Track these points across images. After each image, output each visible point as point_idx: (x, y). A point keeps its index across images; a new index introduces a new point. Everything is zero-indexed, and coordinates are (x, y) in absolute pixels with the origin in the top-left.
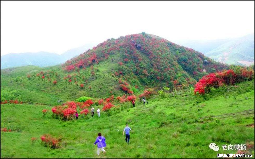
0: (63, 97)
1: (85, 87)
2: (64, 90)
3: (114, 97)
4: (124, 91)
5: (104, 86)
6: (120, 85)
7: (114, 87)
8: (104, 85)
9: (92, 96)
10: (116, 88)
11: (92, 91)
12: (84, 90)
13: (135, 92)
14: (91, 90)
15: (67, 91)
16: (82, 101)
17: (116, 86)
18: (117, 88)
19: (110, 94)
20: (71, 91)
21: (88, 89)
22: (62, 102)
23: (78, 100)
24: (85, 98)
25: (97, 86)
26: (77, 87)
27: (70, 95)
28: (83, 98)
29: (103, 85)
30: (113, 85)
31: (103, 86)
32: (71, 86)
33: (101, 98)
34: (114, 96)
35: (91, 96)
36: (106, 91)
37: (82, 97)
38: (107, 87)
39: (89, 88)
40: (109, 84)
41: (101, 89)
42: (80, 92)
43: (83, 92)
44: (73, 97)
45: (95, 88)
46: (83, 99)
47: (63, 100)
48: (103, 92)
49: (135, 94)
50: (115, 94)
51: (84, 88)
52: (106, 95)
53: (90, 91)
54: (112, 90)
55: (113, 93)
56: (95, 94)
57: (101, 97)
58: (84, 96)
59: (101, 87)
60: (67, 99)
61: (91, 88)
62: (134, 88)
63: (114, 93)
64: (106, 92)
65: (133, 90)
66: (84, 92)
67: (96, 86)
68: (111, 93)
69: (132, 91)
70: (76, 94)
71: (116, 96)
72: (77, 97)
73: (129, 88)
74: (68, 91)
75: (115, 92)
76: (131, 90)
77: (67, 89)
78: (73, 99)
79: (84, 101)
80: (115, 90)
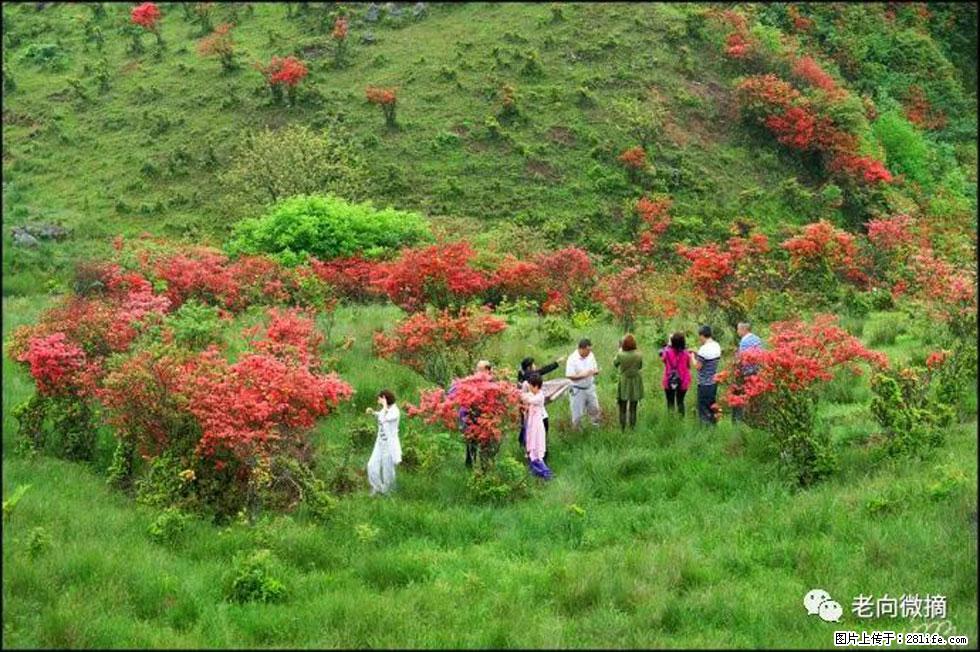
0: (70, 187)
1: (325, 91)
2: (80, 109)
3: (672, 213)
4: (786, 151)
5: (547, 87)
6: (741, 82)
7: (668, 98)
8: (541, 75)
9: (405, 190)
10: (688, 113)
11: (406, 142)
12: (317, 127)
13: (908, 173)
14: (392, 126)
15: (108, 127)
16: (302, 243)
17: (687, 92)
18: (700, 118)
19: (619, 176)
20: (164, 128)
21: (362, 114)
22: (61, 238)
23: (249, 233)
24: (339, 209)
25: (465, 80)
26: (222, 84)
27: (149, 171)
28: (313, 211)
29: (531, 72)
30: (657, 74)
31: (530, 89)
32: (161, 76)
33: (521, 215)
34: (661, 198)
35: (393, 191)
36: (570, 139)
37: (293, 205)
38: (583, 102)
39: (371, 102)
40: (604, 72)
41: (509, 114)
42: (266, 138)
43: (301, 139)
44: (179, 189)
45: (437, 99)
46: (309, 224)
47: (73, 219)
48: (542, 152)
49: (915, 188)
50: (676, 185)
51: (311, 101)
52: (577, 193)
53: (385, 134)
54: (648, 137)
55: (652, 170)
56: (443, 173)
57: (515, 204)
58: (324, 183)
59: (518, 90)
60: (121, 208)
61: (389, 106)
62: (896, 120)
63: (670, 170)
64: (571, 158)
65: (890, 148)
66: (319, 142)
67: (452, 86)
68: (634, 174)
69: (882, 155)
70: (212, 164)
71: (696, 204)
72: (231, 198)
73: (841, 123)
74: (122, 123)
75: (675, 163)
76: (870, 150)
77: (116, 107)
78: (181, 218)
79: (322, 246)
80: (683, 139)
